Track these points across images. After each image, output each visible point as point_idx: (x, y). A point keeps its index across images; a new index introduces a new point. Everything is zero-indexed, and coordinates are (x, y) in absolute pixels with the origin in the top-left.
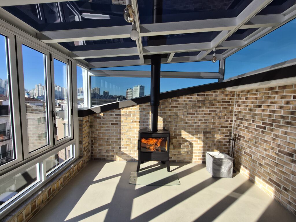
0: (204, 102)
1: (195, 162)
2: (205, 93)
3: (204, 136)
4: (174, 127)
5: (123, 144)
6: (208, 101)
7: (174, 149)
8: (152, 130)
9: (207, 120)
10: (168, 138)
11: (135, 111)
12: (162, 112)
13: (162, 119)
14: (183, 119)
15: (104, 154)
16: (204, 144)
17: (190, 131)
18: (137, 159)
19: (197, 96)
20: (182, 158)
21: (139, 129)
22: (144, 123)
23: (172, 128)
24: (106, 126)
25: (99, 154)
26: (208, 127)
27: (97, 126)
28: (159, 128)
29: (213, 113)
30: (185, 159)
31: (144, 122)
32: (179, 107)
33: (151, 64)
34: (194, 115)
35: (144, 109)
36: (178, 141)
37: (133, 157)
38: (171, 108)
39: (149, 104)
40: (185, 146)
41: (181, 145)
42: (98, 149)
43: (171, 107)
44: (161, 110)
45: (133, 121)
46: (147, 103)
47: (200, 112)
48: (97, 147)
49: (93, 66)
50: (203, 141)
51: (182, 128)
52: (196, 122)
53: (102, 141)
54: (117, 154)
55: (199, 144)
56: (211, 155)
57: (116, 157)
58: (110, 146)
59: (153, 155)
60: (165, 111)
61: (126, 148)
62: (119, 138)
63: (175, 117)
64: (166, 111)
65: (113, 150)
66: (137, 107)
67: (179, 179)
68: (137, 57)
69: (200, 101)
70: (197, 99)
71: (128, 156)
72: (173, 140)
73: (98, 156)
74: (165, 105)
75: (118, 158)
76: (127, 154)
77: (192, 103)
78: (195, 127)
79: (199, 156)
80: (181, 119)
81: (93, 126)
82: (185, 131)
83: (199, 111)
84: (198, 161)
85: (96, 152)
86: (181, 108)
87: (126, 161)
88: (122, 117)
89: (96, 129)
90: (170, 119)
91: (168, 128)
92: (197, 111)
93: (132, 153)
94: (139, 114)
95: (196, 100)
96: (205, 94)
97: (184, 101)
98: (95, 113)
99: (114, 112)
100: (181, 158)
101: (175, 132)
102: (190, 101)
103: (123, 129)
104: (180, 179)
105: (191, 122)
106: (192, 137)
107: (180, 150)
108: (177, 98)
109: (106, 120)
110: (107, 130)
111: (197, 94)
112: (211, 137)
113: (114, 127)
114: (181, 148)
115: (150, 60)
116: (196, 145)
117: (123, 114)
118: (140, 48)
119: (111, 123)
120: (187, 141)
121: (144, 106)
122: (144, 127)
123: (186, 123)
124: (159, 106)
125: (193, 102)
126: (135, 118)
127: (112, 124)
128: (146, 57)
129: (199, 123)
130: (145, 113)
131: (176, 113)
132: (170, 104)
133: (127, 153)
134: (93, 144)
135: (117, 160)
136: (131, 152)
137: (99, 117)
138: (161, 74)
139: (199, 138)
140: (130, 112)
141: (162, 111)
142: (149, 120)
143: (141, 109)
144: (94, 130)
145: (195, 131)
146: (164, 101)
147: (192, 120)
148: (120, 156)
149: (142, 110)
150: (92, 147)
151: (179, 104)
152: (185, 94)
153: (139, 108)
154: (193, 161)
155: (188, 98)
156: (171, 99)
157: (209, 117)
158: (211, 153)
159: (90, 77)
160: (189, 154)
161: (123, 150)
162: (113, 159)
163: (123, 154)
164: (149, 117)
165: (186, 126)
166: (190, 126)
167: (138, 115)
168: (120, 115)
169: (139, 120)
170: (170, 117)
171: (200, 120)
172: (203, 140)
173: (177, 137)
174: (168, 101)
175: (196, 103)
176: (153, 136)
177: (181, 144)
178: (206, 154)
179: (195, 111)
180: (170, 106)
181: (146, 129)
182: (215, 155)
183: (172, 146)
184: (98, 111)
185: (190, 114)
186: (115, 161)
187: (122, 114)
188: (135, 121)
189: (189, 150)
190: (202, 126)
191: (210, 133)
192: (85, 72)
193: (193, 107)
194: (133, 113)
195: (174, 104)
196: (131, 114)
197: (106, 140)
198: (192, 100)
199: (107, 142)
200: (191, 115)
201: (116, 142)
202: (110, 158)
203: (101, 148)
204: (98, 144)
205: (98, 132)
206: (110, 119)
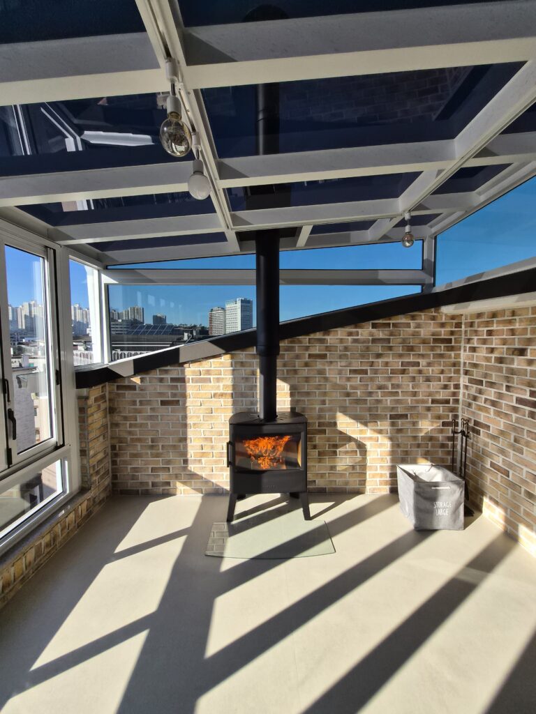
0: (389, 343)
1: (373, 491)
2: (390, 319)
3: (393, 424)
4: (317, 407)
5: (192, 452)
6: (399, 340)
7: (320, 461)
8: (262, 416)
9: (398, 386)
10: (303, 434)
11: (219, 369)
12: (287, 370)
13: (289, 387)
14: (339, 385)
15: (145, 479)
16: (393, 446)
17: (358, 413)
18: (227, 487)
19: (371, 327)
20: (339, 483)
21: (232, 414)
22: (244, 399)
23: (313, 410)
24: (149, 407)
25: (133, 479)
26: (401, 404)
27: (127, 410)
28: (282, 408)
29: (411, 368)
30: (347, 483)
31: (243, 395)
32: (328, 355)
33: (255, 252)
34: (367, 374)
35: (242, 362)
36: (329, 439)
37: (218, 484)
38: (309, 358)
39: (254, 350)
40: (346, 452)
41: (338, 450)
42: (129, 467)
43: (310, 356)
44: (285, 365)
45: (215, 395)
46: (251, 349)
47: (380, 367)
48: (125, 462)
49: (113, 260)
50: (391, 439)
51: (338, 409)
52: (370, 392)
53: (139, 447)
54: (177, 477)
55: (381, 445)
56: (411, 472)
57: (175, 485)
58: (161, 459)
59: (265, 480)
60: (295, 366)
61: (200, 461)
62: (181, 436)
63: (319, 381)
64: (297, 368)
65: (169, 468)
66: (226, 359)
67: (333, 539)
68: (220, 237)
69: (379, 339)
70: (372, 334)
71: (207, 482)
72: (318, 436)
73: (130, 484)
74: (295, 351)
75: (180, 487)
76: (204, 476)
77: (360, 345)
78: (368, 405)
79: (381, 475)
80: (335, 386)
81: (116, 409)
82: (346, 415)
83: (377, 364)
84: (379, 489)
85: (124, 475)
86: (334, 358)
87: (201, 495)
88: (188, 384)
89: (122, 416)
90: (308, 385)
91: (304, 408)
92: (372, 364)
93: (216, 474)
94: (232, 376)
95: (370, 338)
96: (391, 322)
97: (341, 341)
98: (119, 376)
99: (167, 372)
100: (339, 481)
101: (320, 417)
102: (355, 341)
103: (192, 414)
104: (335, 539)
105: (359, 393)
106: (363, 428)
107: (334, 462)
108: (324, 335)
109: (148, 392)
110: (151, 418)
111: (371, 322)
112: (410, 426)
113: (170, 409)
114: (338, 456)
115: (253, 243)
116: (374, 449)
117: (191, 377)
118: (224, 215)
119: (161, 401)
120: (350, 439)
121: (242, 355)
122: (243, 408)
123: (348, 395)
124: (278, 357)
125: (363, 343)
126: (221, 388)
127: (163, 403)
128: (242, 237)
129: (380, 393)
130: (245, 374)
131: (321, 372)
132: (307, 348)
133: (204, 474)
134: (116, 455)
135: (178, 492)
136: (214, 473)
137: (129, 386)
138: (282, 275)
139: (380, 432)
140: (208, 372)
141: (288, 368)
142: (256, 390)
143: (236, 363)
144: (117, 419)
145: (370, 415)
146: (291, 342)
147: (362, 388)
148: (184, 483)
149: (237, 366)
150: (114, 463)
151: (328, 348)
152: (342, 325)
153: (230, 361)
154: (368, 487)
155: (350, 334)
156: (308, 337)
157: (402, 377)
158: (410, 468)
159: (107, 286)
160: (358, 471)
161: (192, 467)
162: (168, 489)
163: (193, 476)
164: (255, 384)
165: (347, 402)
166: (357, 401)
167: (228, 380)
168: (183, 380)
169: (231, 392)
170: (307, 381)
171: (380, 388)
172: (389, 435)
173: (327, 431)
174: (300, 342)
175: (370, 344)
176: (265, 432)
177: (336, 446)
178: (399, 471)
179: (369, 364)
180: (307, 353)
181: (250, 412)
182: (421, 474)
183: (313, 454)
184: (127, 371)
185: (355, 372)
186: (174, 495)
187: (188, 377)
188: (222, 395)
189: (358, 460)
190: (386, 400)
191: (407, 418)
192: (93, 274)
193: (363, 356)
194: (216, 375)
195: (316, 350)
196: (212, 377)
197: (150, 443)
198: (359, 337)
199: (152, 447)
200: (360, 374)
201: (174, 447)
202: (161, 488)
203: (138, 465)
204: (130, 454)
205: (128, 425)
206: (159, 391)
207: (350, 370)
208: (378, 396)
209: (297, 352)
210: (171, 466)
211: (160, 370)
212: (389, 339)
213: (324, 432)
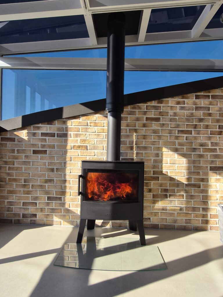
0: (209, 110)
2: (209, 92)
4: (153, 159)
6: (217, 109)
7: (154, 202)
9: (216, 144)
11: (78, 127)
12: (130, 130)
15: (17, 211)
19: (194, 98)
20: (169, 221)
24: (24, 155)
25: (8, 211)
26: (219, 158)
27: (7, 156)
28: (124, 159)
30: (175, 221)
31: (95, 148)
32: (161, 118)
34: (191, 134)
35: (95, 123)
36: (161, 185)
38: (146, 121)
40: (175, 196)
41: (168, 194)
42: (6, 201)
43: (147, 119)
44: (128, 126)
45: (74, 146)
47: (202, 129)
48: (4, 197)
52: (194, 148)
53: (15, 185)
58: (30, 196)
60: (135, 127)
62: (47, 178)
63: (154, 139)
64: (137, 128)
69: (201, 107)
70: (195, 103)
72: (152, 182)
73: (6, 215)
74: (136, 115)
77: (185, 112)
83: (199, 126)
85: (2, 207)
86: (166, 121)
89: (4, 161)
90: (145, 141)
91: (142, 159)
92: (195, 126)
95: (194, 106)
96: (210, 94)
97: (172, 108)
99: (38, 128)
100: (169, 219)
101: (154, 167)
102: (182, 108)
105: (185, 149)
108: (158, 103)
109: (24, 143)
111: (194, 94)
113: (39, 157)
114: (169, 199)
119: (33, 150)
123: (177, 150)
125: (188, 110)
126: (79, 141)
127: (35, 152)
129: (202, 149)
130: (98, 131)
131: (156, 132)
132: (145, 113)
137: (10, 138)
141: (130, 128)
146: (133, 108)
147: (188, 145)
151: (161, 113)
152: (172, 96)
155: (178, 103)
156: (146, 105)
157: (219, 138)
159: (2, 69)
162: (35, 220)
167: (84, 136)
168: (50, 135)
169: (86, 145)
170: (144, 139)
173: (160, 178)
174: (140, 108)
175: (194, 111)
177: (167, 191)
179: (193, 127)
180: (145, 117)
183: (149, 196)
185: (182, 132)
188: (79, 147)
189: (184, 203)
190: (207, 155)
193: (188, 120)
194: (75, 131)
195: (152, 114)
196: (72, 133)
197: (23, 183)
198: (185, 105)
199: (24, 186)
200: (186, 134)
201: (41, 186)
202: (30, 219)
203: (13, 199)
204: (8, 191)
205: (7, 168)
206: (32, 143)
207: (178, 131)
208: (200, 152)
209: (137, 116)
210: (38, 202)
211: (33, 127)
212: (209, 108)
213: (157, 179)
